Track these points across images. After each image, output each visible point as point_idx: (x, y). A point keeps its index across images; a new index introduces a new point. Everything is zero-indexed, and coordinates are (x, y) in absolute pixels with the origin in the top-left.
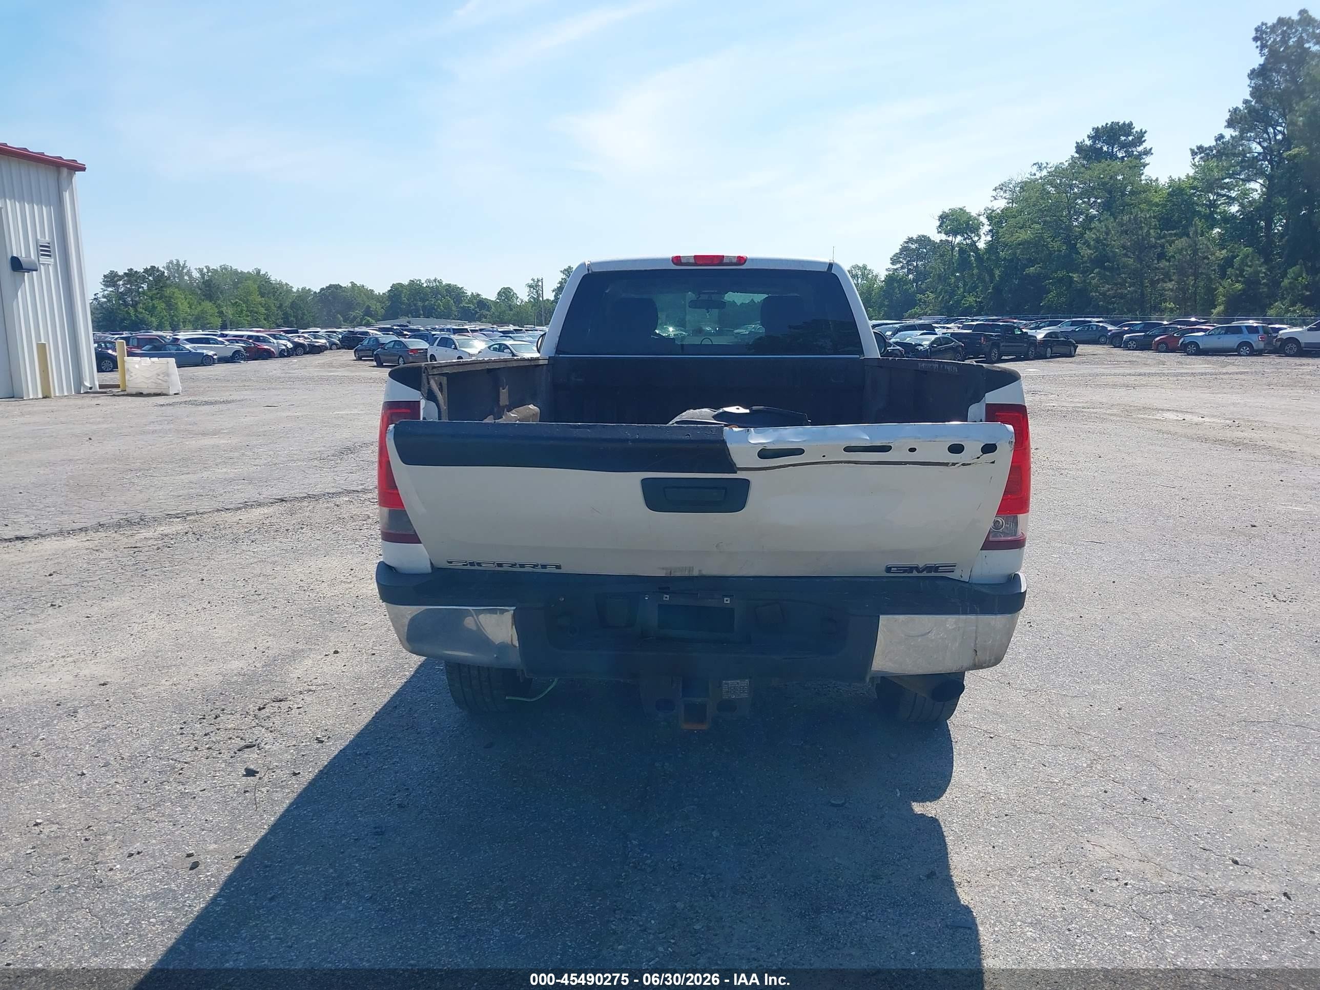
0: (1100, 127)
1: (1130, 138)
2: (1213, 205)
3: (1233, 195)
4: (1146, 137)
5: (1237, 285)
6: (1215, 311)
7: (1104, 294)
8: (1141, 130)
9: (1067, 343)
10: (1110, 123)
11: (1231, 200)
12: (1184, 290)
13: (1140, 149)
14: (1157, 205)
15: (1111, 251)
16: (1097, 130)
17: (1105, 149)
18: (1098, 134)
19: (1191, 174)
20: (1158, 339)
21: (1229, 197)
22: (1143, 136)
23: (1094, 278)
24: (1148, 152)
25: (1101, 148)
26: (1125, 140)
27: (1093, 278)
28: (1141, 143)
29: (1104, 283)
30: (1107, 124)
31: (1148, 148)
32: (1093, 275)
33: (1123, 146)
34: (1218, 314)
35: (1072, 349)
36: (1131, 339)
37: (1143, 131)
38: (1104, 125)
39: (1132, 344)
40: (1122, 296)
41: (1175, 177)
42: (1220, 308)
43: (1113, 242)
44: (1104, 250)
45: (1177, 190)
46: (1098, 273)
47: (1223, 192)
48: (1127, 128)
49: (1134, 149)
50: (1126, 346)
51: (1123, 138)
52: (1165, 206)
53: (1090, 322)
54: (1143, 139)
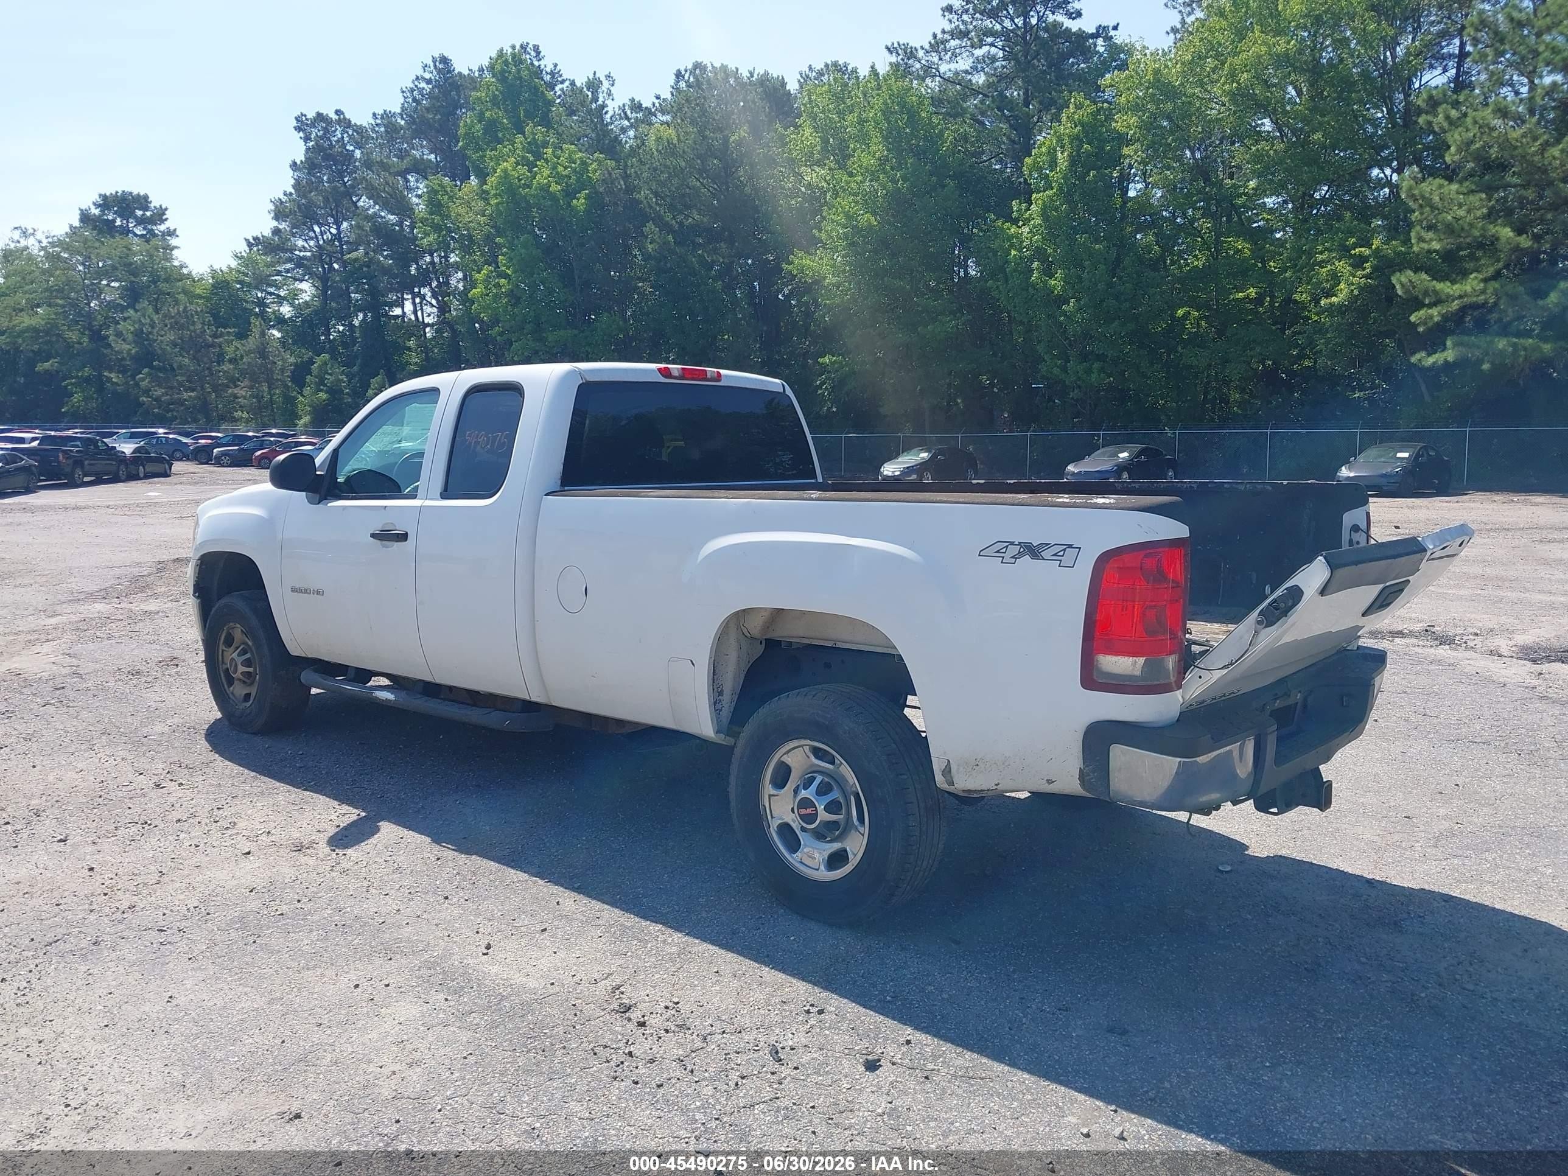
0: (108, 194)
1: (148, 214)
2: (261, 303)
3: (282, 294)
4: (168, 214)
5: (321, 394)
6: (301, 422)
7: (157, 400)
8: (161, 206)
9: (159, 460)
10: (120, 192)
11: (281, 300)
12: (259, 398)
13: (162, 228)
14: (200, 297)
15: (161, 348)
16: (105, 197)
17: (118, 223)
18: (106, 202)
19: (233, 266)
20: (259, 453)
21: (278, 296)
22: (164, 214)
23: (144, 378)
24: (172, 233)
25: (114, 221)
26: (143, 215)
27: (143, 380)
28: (163, 221)
29: (156, 386)
30: (117, 192)
31: (172, 228)
32: (141, 376)
33: (140, 221)
34: (305, 425)
35: (167, 467)
36: (224, 454)
37: (164, 207)
38: (114, 193)
39: (225, 459)
40: (181, 403)
41: (216, 267)
42: (306, 419)
43: (160, 338)
44: (150, 345)
45: (221, 284)
46: (149, 374)
47: (272, 290)
48: (143, 201)
49: (154, 227)
50: (219, 462)
51: (139, 213)
52: (208, 299)
53: (155, 433)
54: (164, 217)
